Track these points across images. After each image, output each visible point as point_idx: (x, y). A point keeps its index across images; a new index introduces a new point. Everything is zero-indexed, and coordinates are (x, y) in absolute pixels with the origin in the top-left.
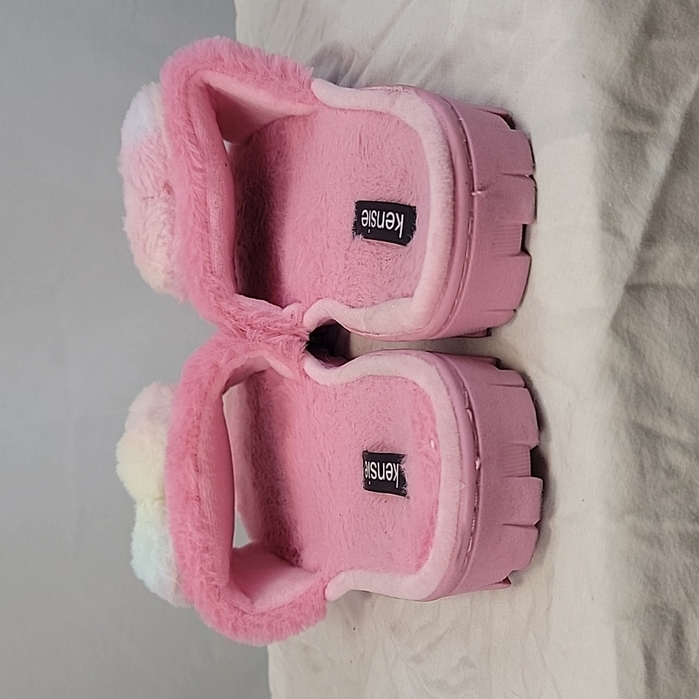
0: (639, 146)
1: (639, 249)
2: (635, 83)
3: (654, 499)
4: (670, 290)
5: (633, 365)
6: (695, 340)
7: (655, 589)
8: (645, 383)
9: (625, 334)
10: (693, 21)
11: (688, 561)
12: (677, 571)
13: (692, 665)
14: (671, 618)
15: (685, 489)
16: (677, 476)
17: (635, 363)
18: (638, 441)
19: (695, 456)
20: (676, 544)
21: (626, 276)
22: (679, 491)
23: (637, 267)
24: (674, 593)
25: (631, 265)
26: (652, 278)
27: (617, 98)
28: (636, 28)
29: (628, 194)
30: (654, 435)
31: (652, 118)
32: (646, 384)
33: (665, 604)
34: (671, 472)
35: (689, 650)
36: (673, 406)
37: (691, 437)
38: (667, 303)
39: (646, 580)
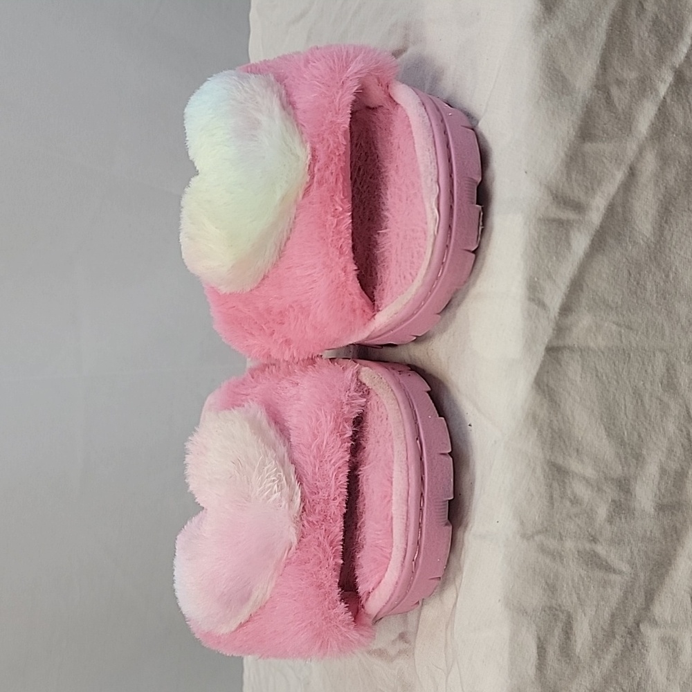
0: (565, 231)
1: (558, 318)
2: (569, 179)
3: (559, 523)
4: (583, 352)
5: (550, 413)
6: (602, 393)
7: (553, 593)
8: (558, 429)
9: (546, 388)
10: (620, 126)
11: (583, 573)
12: (573, 580)
13: (577, 654)
14: (563, 617)
15: (586, 515)
16: (580, 504)
17: (552, 412)
18: (551, 477)
19: (596, 489)
20: (575, 560)
21: (546, 340)
22: (581, 516)
23: (555, 332)
24: (568, 597)
25: (551, 331)
26: (569, 341)
27: (551, 191)
28: (572, 132)
29: (551, 271)
30: (564, 471)
31: (579, 207)
32: (560, 430)
33: (560, 606)
34: (575, 501)
35: (575, 641)
36: (581, 447)
37: (594, 472)
38: (580, 362)
39: (546, 587)
